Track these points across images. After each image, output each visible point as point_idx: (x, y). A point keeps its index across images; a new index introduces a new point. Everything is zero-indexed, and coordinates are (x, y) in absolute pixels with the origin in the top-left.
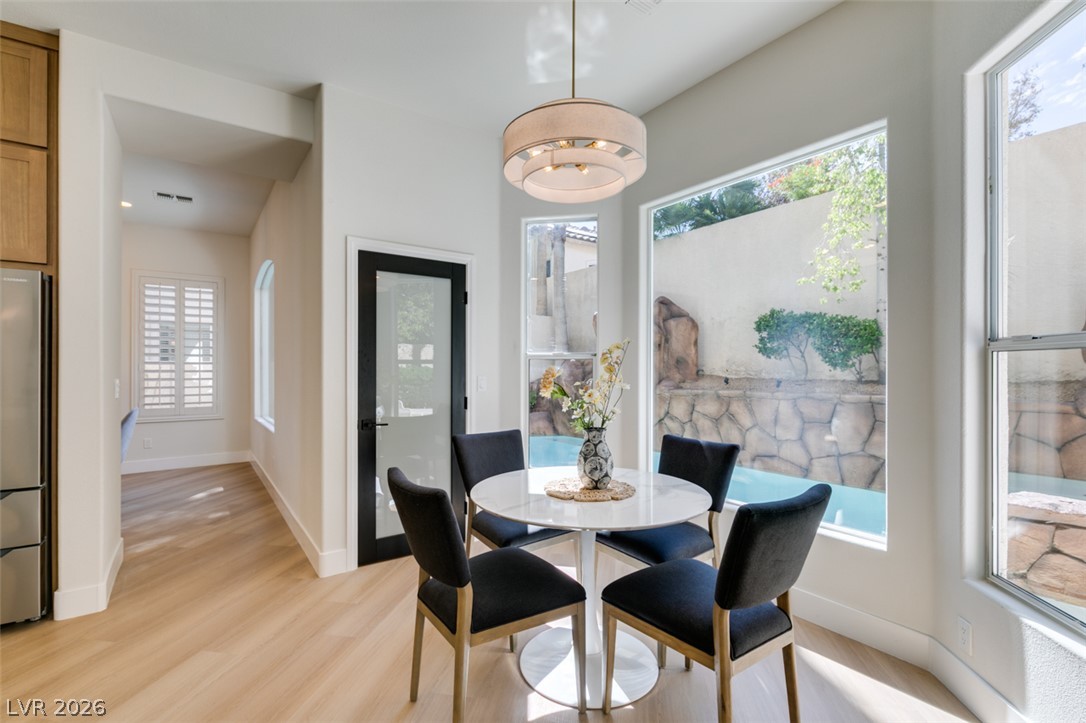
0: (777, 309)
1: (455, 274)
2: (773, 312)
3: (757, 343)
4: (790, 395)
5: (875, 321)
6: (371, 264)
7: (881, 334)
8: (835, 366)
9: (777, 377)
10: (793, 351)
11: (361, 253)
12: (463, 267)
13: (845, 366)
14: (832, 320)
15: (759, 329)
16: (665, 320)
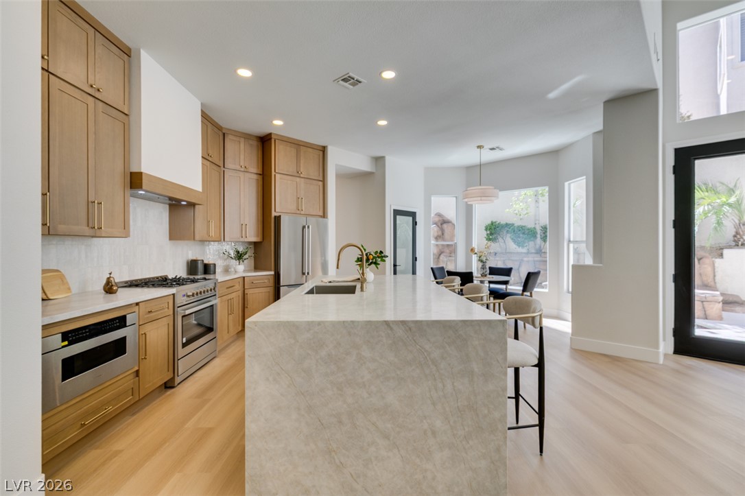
0: (494, 221)
1: (413, 215)
2: (492, 223)
3: (486, 236)
4: (502, 259)
5: (535, 228)
6: (397, 213)
7: (537, 233)
8: (519, 246)
9: (495, 251)
10: (500, 239)
11: (394, 210)
12: (415, 213)
13: (523, 247)
14: (518, 227)
15: (486, 230)
16: (441, 224)
